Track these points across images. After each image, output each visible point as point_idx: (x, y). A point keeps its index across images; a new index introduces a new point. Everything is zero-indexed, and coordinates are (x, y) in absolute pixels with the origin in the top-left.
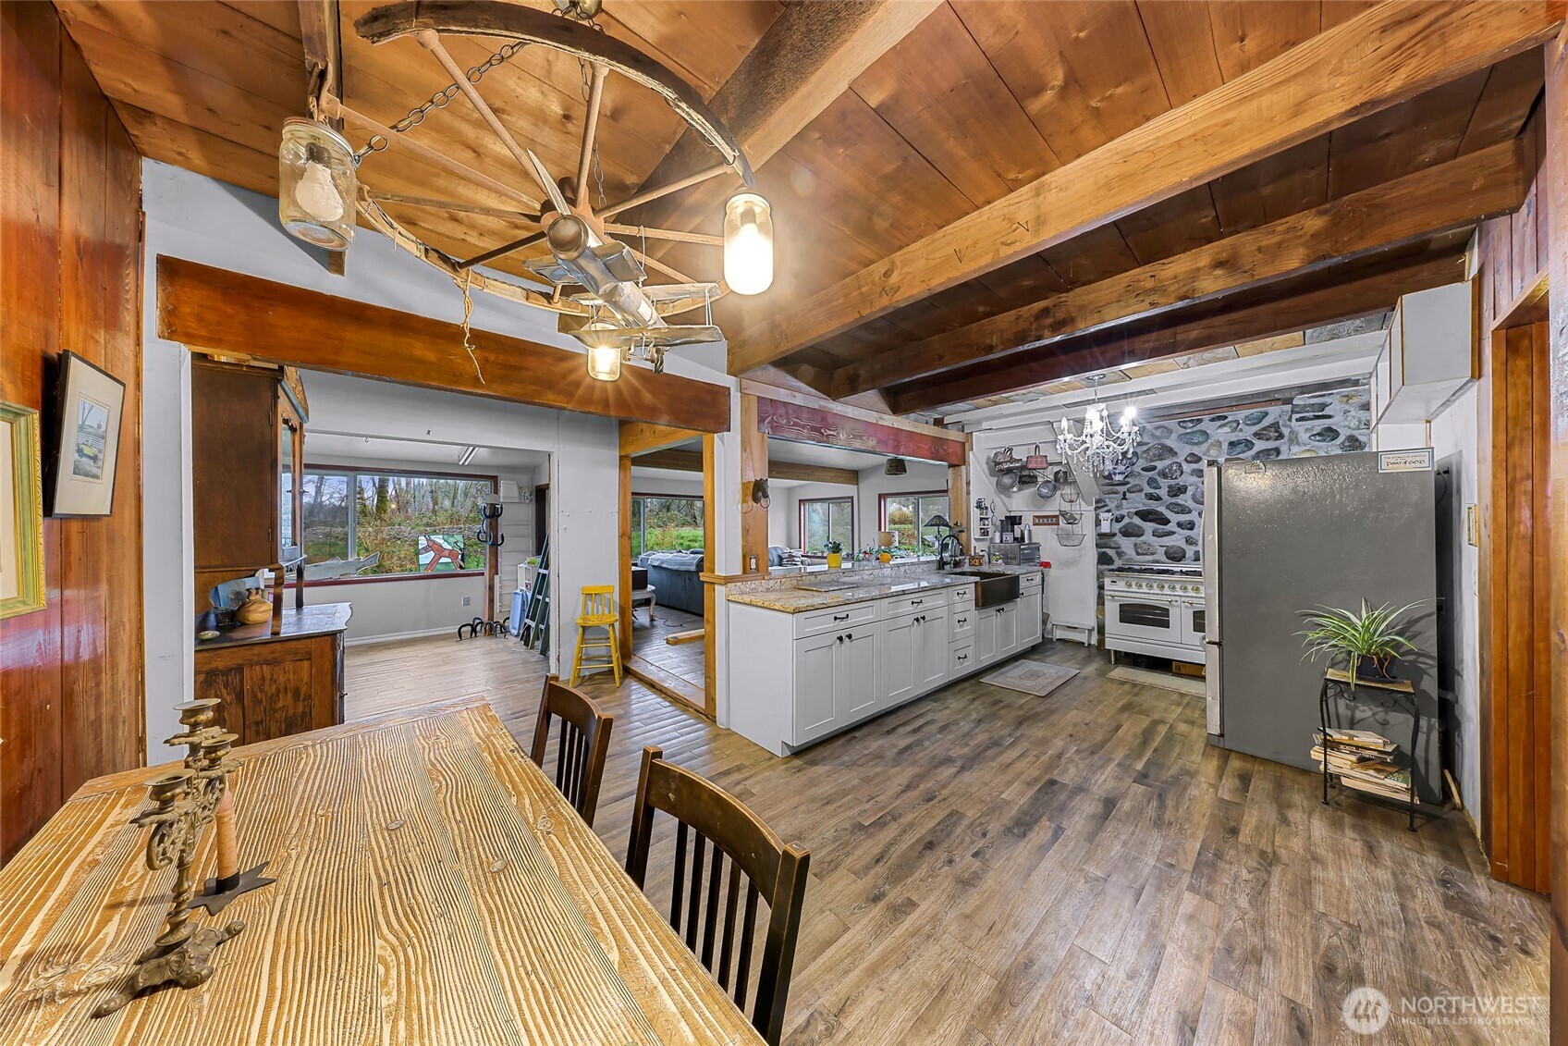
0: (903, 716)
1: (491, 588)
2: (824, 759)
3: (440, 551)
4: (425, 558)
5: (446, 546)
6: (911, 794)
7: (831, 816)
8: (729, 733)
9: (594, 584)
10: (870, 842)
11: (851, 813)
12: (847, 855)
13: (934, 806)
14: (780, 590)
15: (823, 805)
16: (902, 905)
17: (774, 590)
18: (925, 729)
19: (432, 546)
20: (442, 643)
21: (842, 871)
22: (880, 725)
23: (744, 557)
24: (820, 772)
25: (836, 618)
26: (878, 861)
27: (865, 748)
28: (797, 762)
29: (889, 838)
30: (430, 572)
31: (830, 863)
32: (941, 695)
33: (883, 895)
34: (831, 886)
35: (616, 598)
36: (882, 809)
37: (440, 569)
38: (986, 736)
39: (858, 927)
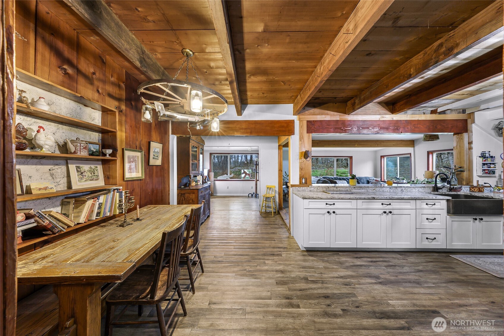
0: (372, 255)
1: (256, 184)
2: (317, 256)
3: (246, 174)
4: (243, 175)
5: (248, 172)
6: (341, 280)
7: (300, 272)
8: (293, 238)
9: (270, 185)
10: (304, 284)
11: (307, 274)
12: (292, 283)
13: (345, 288)
14: (317, 191)
15: (301, 268)
16: (295, 305)
17: (315, 191)
18: (378, 263)
19: (245, 172)
20: (245, 198)
21: (286, 286)
22: (356, 254)
23: (300, 178)
24: (311, 259)
25: (327, 204)
26: (301, 290)
27: (338, 259)
28: (306, 253)
29: (313, 287)
30: (244, 179)
31: (284, 282)
32: (408, 254)
33: (291, 299)
34: (278, 288)
35: (277, 189)
36: (321, 278)
37: (246, 179)
38: (417, 278)
39: (274, 301)
